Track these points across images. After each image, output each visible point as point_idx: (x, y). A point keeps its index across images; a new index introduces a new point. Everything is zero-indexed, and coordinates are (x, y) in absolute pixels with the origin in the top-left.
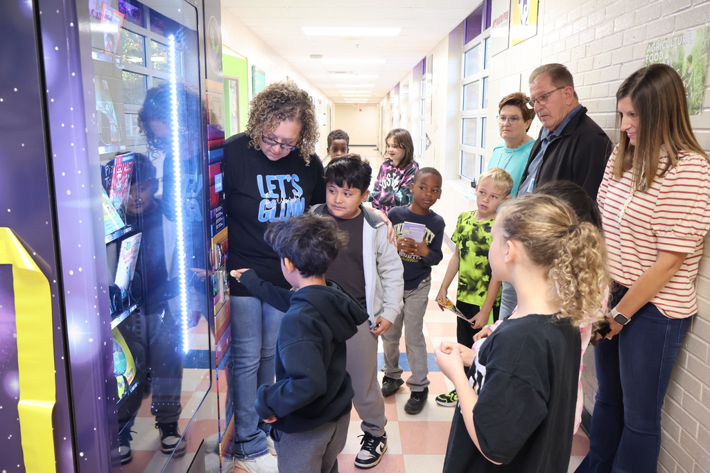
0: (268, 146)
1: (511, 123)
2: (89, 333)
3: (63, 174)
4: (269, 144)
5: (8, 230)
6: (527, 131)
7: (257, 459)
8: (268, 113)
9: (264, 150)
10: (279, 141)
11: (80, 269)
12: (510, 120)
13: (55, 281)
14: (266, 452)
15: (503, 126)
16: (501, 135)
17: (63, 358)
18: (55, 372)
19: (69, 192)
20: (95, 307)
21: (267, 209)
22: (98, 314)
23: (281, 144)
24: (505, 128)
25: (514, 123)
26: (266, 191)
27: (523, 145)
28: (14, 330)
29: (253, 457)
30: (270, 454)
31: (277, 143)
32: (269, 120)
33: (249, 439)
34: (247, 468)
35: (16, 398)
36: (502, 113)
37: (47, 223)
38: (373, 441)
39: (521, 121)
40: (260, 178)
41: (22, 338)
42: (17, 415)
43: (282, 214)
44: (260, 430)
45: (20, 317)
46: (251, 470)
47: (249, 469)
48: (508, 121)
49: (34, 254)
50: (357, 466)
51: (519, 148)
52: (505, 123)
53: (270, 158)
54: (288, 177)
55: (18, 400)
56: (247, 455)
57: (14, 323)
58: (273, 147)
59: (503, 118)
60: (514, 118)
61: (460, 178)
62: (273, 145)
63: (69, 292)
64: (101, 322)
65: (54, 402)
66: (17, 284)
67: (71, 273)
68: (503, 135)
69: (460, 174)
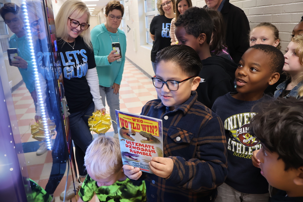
2: (8, 164)
61: (148, 44)
69: (147, 42)
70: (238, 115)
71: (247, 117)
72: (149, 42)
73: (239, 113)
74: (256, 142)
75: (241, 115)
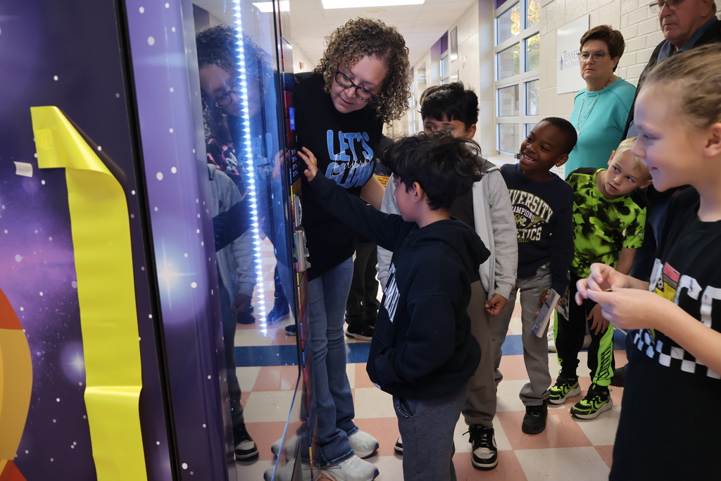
0: (340, 89)
1: (595, 60)
2: (189, 274)
3: (142, 10)
4: (341, 85)
5: (56, 109)
6: (614, 70)
7: (342, 464)
8: (351, 43)
9: (333, 95)
10: (356, 83)
11: (174, 170)
12: (594, 57)
13: (133, 192)
14: (352, 454)
15: (585, 65)
16: (583, 75)
17: (150, 316)
18: (140, 339)
19: (151, 41)
20: (198, 231)
21: (334, 174)
22: (203, 244)
23: (357, 88)
24: (587, 67)
25: (600, 60)
26: (337, 151)
27: (610, 86)
28: (72, 276)
29: (337, 462)
30: (355, 457)
31: (353, 85)
32: (351, 50)
33: (328, 440)
34: (332, 476)
35: (81, 384)
36: (584, 49)
37: (118, 95)
38: (485, 436)
39: (607, 58)
40: (330, 134)
41: (85, 287)
42: (83, 410)
43: (348, 180)
44: (338, 430)
45: (80, 255)
46: (337, 478)
47: (334, 478)
48: (592, 58)
49: (100, 148)
50: (475, 467)
51: (605, 89)
52: (588, 60)
53: (340, 107)
54: (358, 136)
55: (84, 388)
56: (330, 460)
57: (72, 265)
58: (346, 91)
59: (586, 55)
60: (598, 54)
62: (346, 87)
63: (156, 209)
64: (207, 259)
65: (140, 388)
66: (74, 199)
67: (160, 176)
68: (586, 75)
69: (498, 149)
70: (516, 191)
71: (523, 196)
72: (502, 149)
73: (518, 189)
74: (524, 225)
75: (519, 192)
